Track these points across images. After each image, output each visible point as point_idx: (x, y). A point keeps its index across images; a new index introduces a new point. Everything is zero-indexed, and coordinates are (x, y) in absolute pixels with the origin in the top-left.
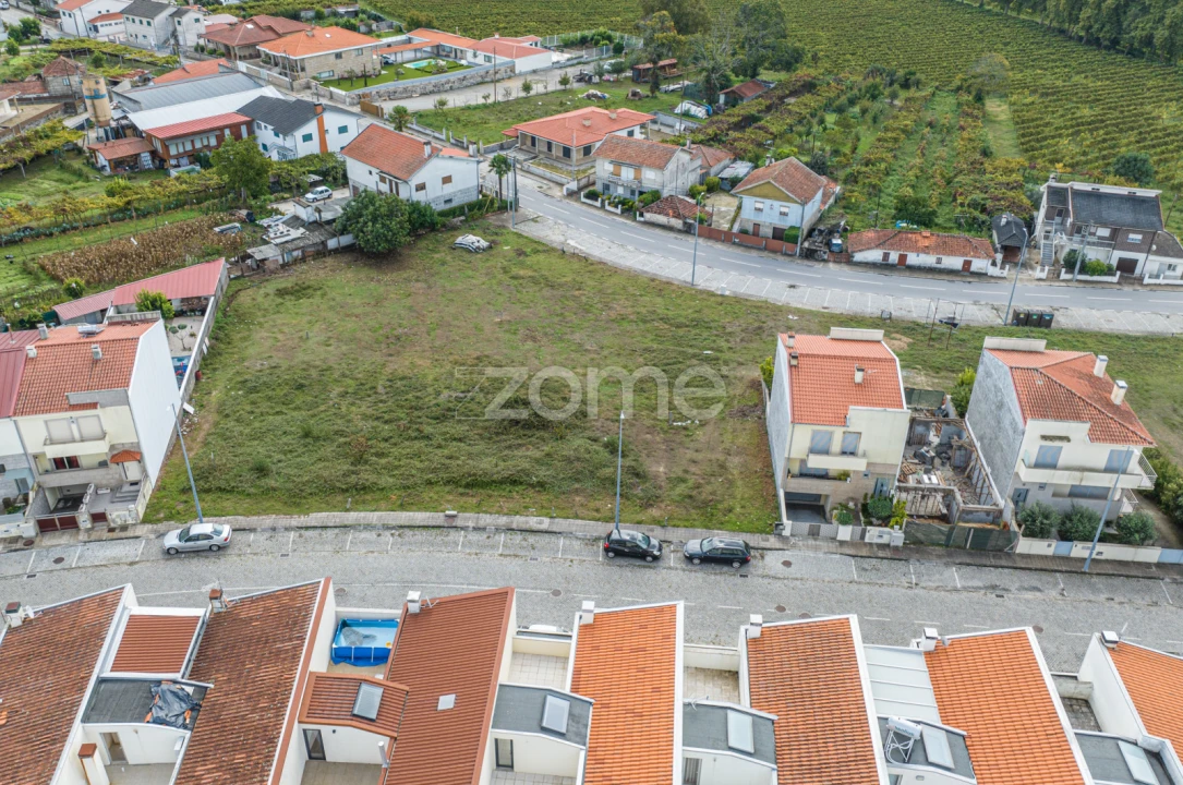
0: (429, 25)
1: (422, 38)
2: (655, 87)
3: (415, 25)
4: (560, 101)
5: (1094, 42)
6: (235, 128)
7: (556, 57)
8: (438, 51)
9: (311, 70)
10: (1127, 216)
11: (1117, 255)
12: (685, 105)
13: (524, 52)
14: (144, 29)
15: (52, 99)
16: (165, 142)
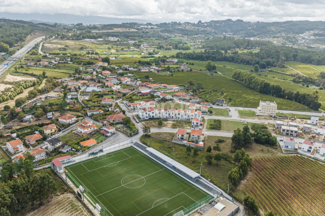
0: (163, 83)
1: (163, 85)
2: (188, 91)
3: (162, 83)
4: (178, 92)
5: (247, 87)
6: (149, 93)
7: (178, 87)
8: (164, 86)
9: (152, 88)
10: (222, 101)
11: (221, 104)
12: (190, 93)
13: (174, 87)
14: (133, 83)
15: (130, 90)
16: (144, 94)
